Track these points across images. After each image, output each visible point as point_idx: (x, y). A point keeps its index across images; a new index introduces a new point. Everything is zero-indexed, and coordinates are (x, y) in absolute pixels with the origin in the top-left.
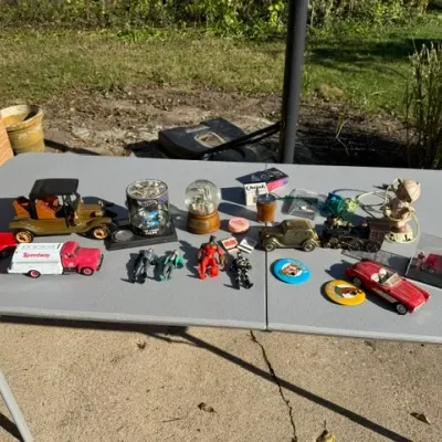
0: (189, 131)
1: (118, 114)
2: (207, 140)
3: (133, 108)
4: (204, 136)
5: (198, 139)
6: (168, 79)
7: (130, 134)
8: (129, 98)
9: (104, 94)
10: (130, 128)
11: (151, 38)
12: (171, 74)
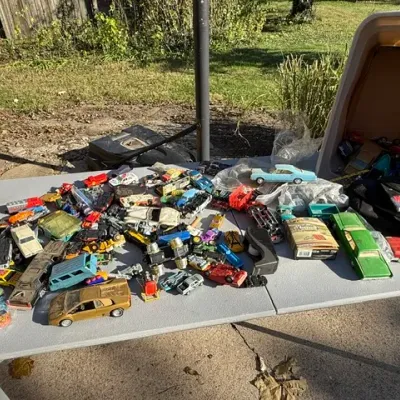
0: (114, 139)
1: (47, 131)
2: (132, 144)
3: (59, 125)
4: (128, 142)
5: (124, 144)
6: (83, 98)
7: (62, 147)
8: (53, 117)
9: (30, 116)
10: (60, 142)
11: (60, 66)
12: (85, 94)
